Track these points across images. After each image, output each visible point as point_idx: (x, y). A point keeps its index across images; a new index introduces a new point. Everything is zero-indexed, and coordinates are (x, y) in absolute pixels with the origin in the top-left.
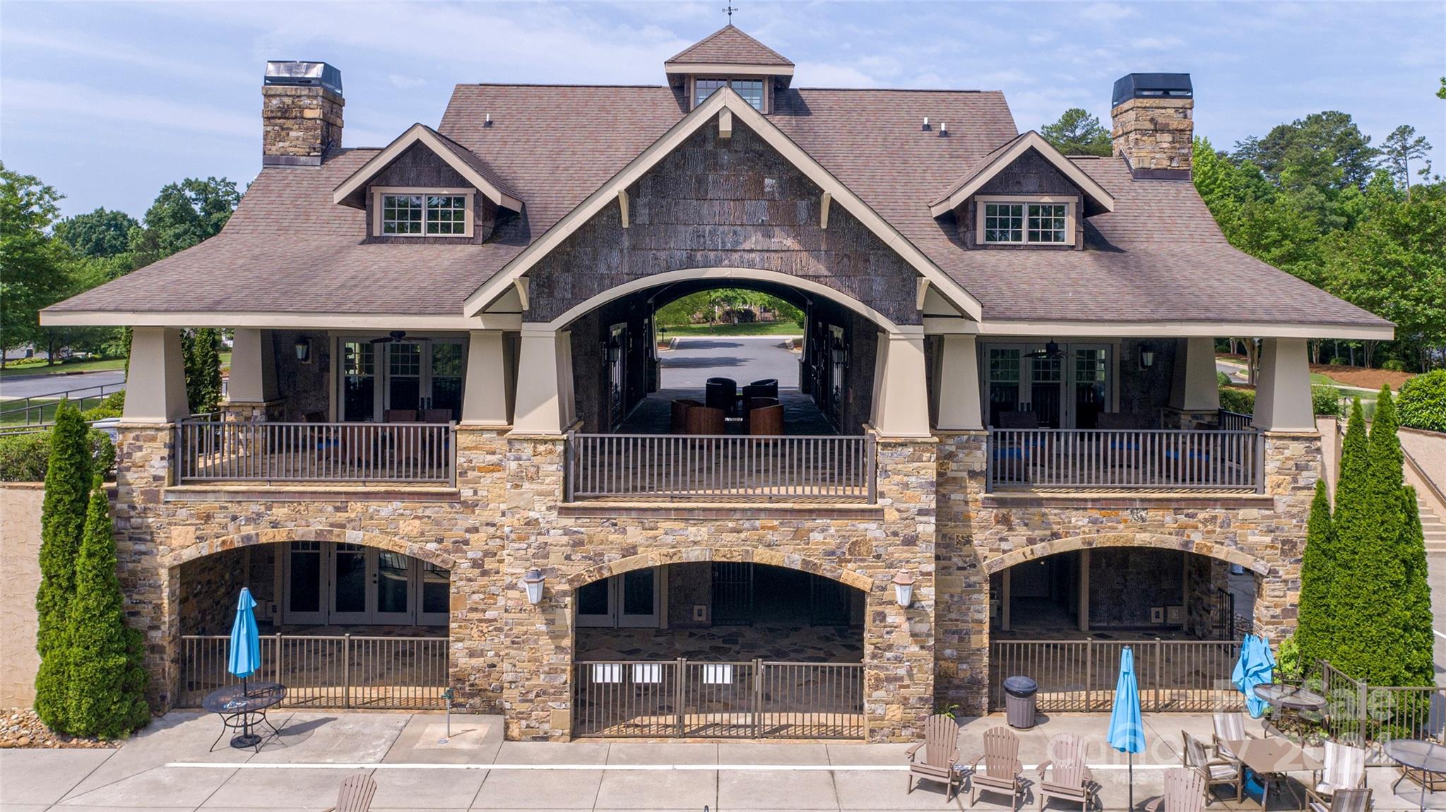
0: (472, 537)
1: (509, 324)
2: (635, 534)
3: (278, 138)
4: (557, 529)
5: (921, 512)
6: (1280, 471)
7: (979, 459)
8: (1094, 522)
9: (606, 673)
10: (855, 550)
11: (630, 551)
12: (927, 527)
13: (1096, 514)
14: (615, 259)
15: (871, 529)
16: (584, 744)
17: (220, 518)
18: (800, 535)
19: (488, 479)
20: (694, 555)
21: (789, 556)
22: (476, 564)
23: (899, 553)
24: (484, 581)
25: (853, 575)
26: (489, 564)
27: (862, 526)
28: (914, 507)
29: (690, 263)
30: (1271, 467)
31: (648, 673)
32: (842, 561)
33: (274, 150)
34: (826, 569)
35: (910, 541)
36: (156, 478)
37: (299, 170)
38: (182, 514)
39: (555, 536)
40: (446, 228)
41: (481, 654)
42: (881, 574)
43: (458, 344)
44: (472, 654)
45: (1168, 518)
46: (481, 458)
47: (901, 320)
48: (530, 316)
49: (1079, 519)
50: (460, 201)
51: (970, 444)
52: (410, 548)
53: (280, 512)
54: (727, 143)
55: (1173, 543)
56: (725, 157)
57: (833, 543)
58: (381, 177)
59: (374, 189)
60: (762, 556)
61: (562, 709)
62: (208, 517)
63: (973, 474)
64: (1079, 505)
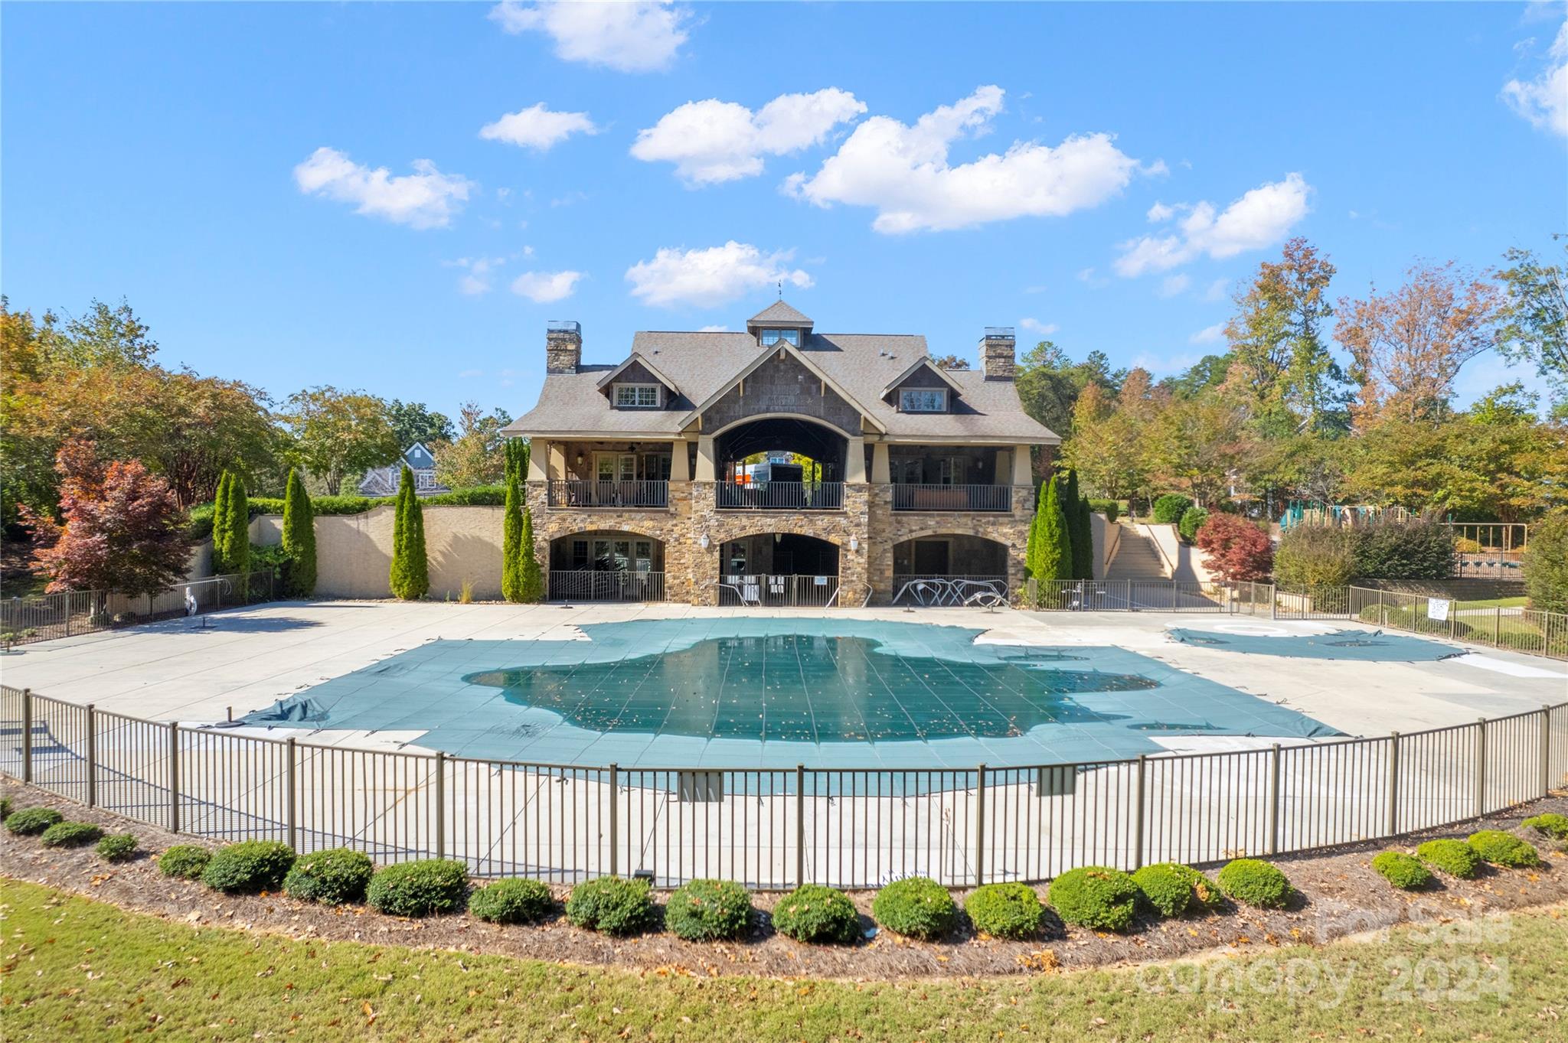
0: (675, 529)
1: (691, 438)
2: (745, 521)
3: (554, 360)
4: (713, 520)
5: (862, 513)
6: (1017, 502)
7: (889, 496)
8: (937, 523)
9: (732, 580)
10: (834, 529)
11: (744, 528)
12: (865, 519)
13: (938, 519)
14: (738, 408)
17: (569, 520)
18: (812, 524)
19: (681, 504)
21: (807, 532)
22: (677, 540)
23: (853, 530)
24: (679, 547)
25: (834, 539)
26: (682, 540)
27: (838, 519)
28: (858, 511)
30: (1014, 499)
32: (829, 533)
33: (552, 367)
34: (824, 537)
35: (858, 525)
36: (543, 503)
37: (566, 375)
38: (554, 518)
39: (713, 523)
40: (647, 403)
41: (678, 578)
42: (845, 539)
43: (667, 447)
44: (675, 578)
46: (678, 495)
47: (854, 436)
48: (702, 433)
49: (932, 522)
50: (653, 390)
51: (885, 490)
52: (649, 534)
54: (783, 361)
55: (971, 532)
56: (782, 367)
57: (825, 525)
58: (617, 379)
59: (613, 384)
60: (797, 531)
61: (716, 594)
62: (564, 520)
63: (886, 503)
64: (932, 515)
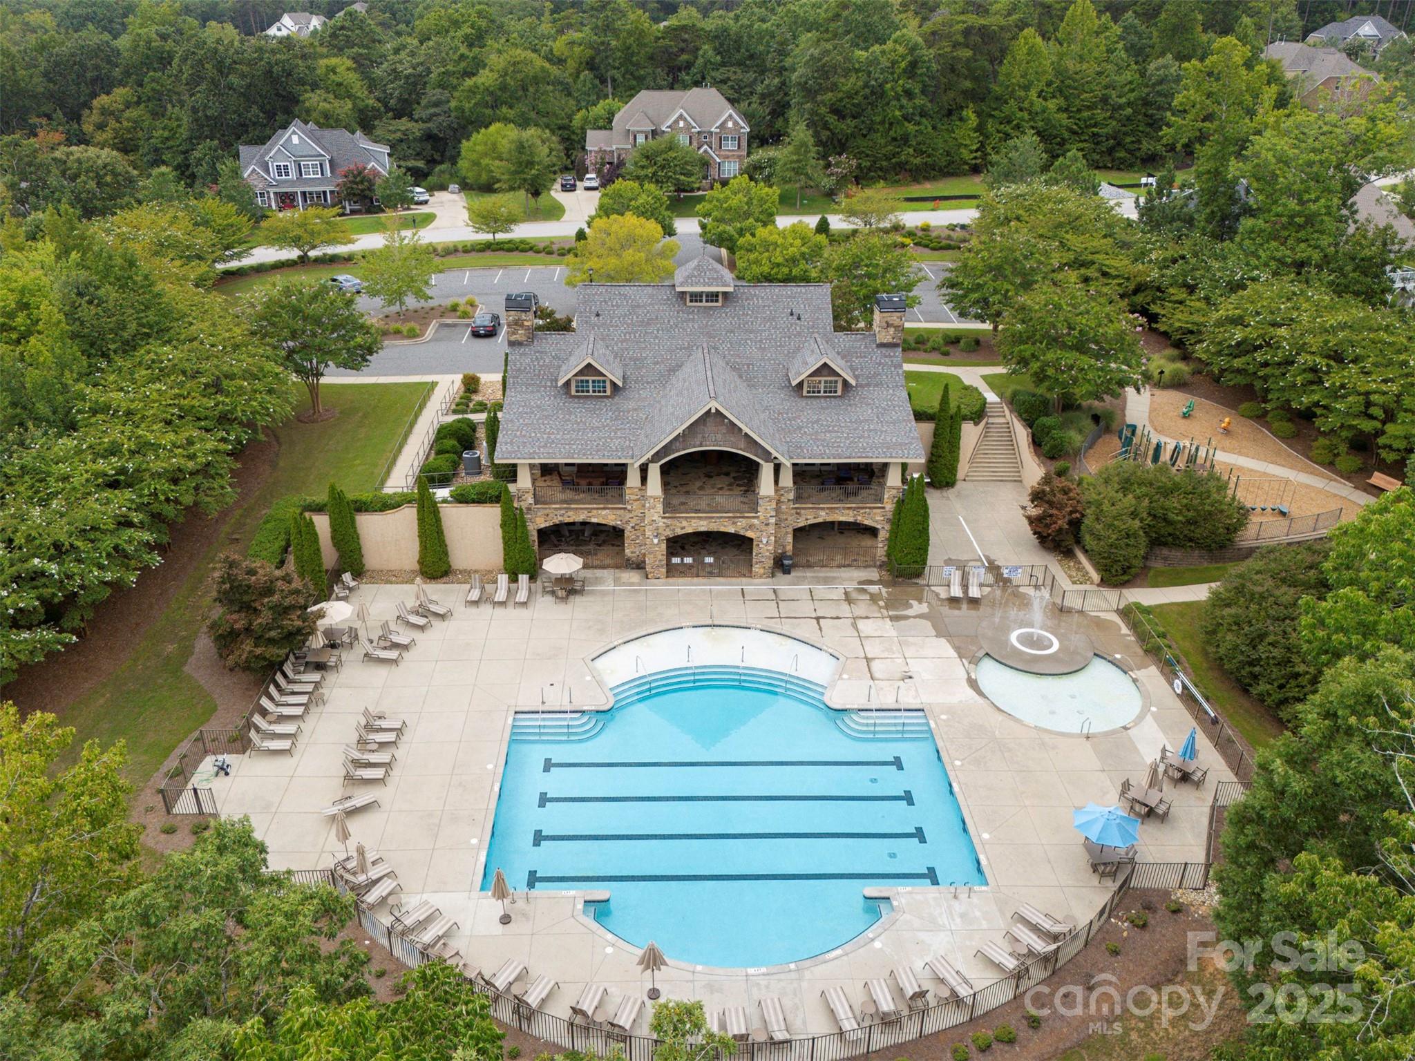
0: (631, 520)
2: (684, 523)
3: (514, 333)
4: (661, 523)
5: (771, 517)
6: (888, 498)
9: (676, 560)
10: (751, 527)
11: (683, 528)
12: (773, 521)
14: (679, 444)
15: (756, 521)
16: (671, 580)
17: (551, 515)
18: (734, 523)
19: (635, 504)
20: (703, 529)
21: (732, 530)
22: (633, 528)
24: (636, 532)
25: (750, 534)
26: (637, 528)
27: (753, 521)
28: (769, 515)
29: (701, 445)
30: (885, 496)
31: (688, 560)
32: (747, 530)
34: (742, 533)
35: (767, 525)
36: (530, 504)
37: (524, 349)
38: (539, 514)
40: (599, 392)
41: (635, 552)
42: (758, 534)
45: (851, 512)
46: (633, 498)
47: (767, 461)
48: (652, 461)
49: (823, 513)
50: (604, 382)
51: (789, 491)
52: (612, 523)
53: (570, 513)
54: (714, 415)
55: (851, 520)
56: (714, 418)
57: (744, 526)
58: (575, 375)
59: (571, 378)
60: (722, 529)
61: (664, 570)
62: (547, 515)
63: (788, 501)
64: (823, 509)
